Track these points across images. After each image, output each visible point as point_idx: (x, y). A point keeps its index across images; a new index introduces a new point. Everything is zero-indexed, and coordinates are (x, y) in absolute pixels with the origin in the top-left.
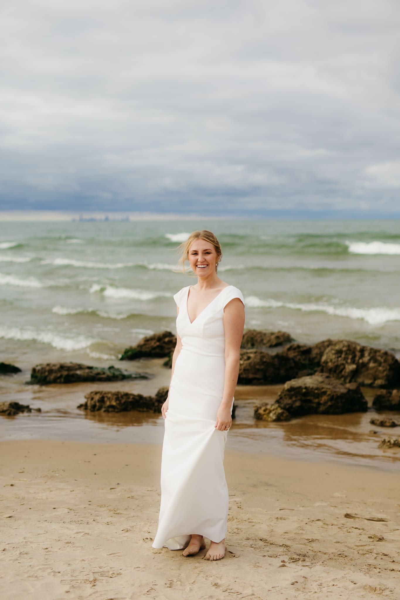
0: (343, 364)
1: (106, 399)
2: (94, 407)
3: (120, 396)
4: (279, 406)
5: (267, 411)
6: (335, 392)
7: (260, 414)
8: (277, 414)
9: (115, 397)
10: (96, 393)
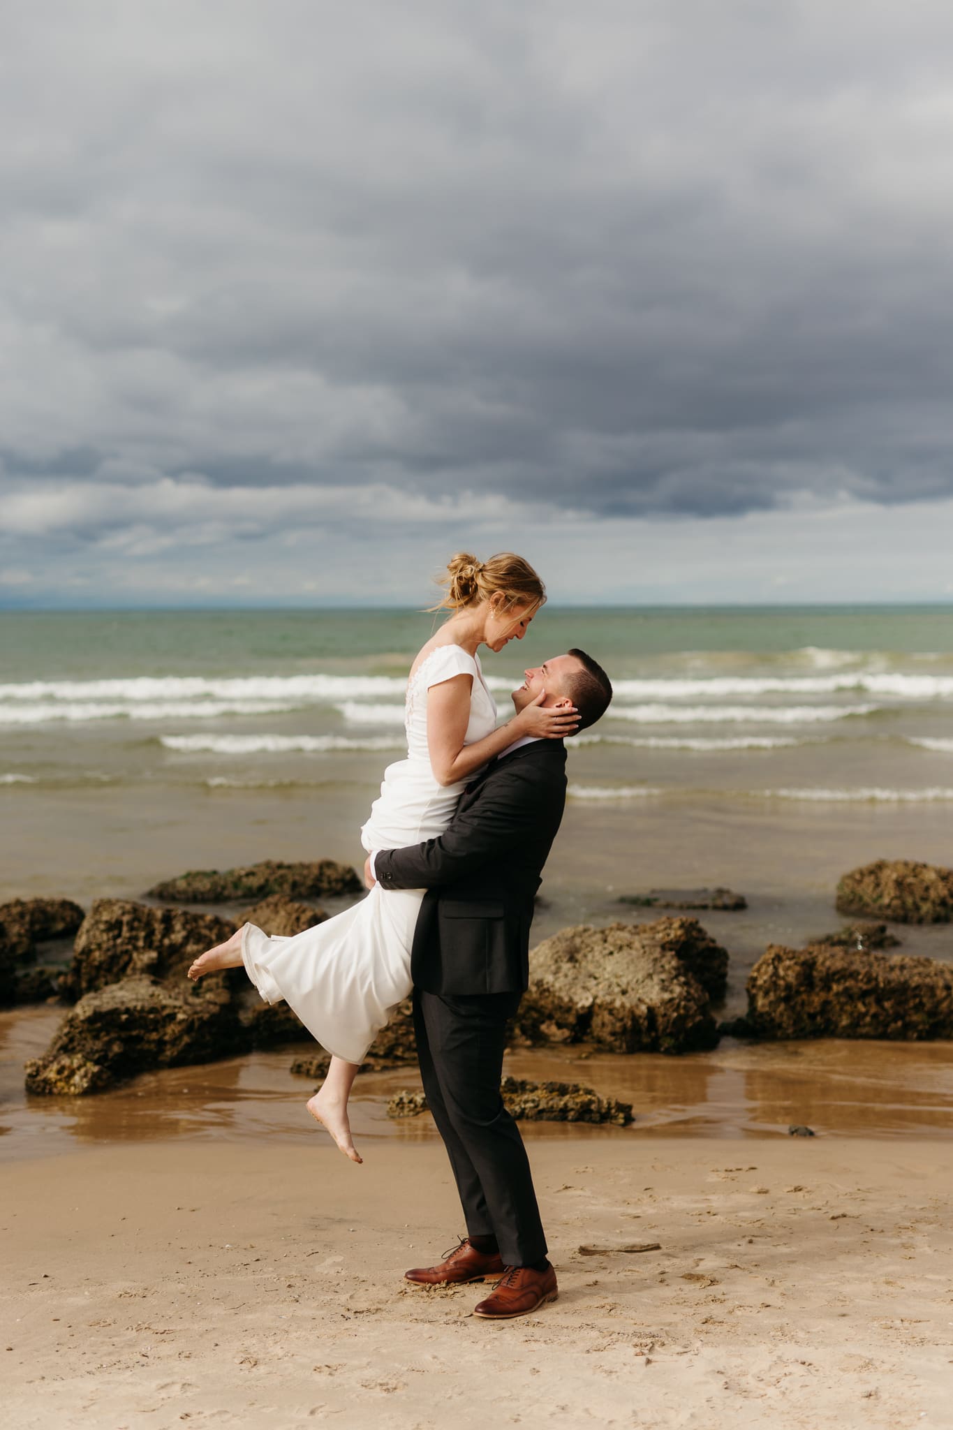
0: (127, 952)
4: (87, 1058)
5: (66, 1073)
6: (196, 1013)
7: (46, 1081)
8: (89, 1075)
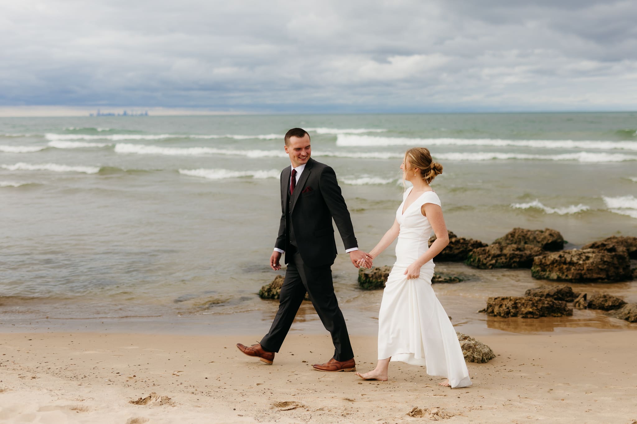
1: (519, 305)
2: (508, 313)
9: (531, 302)
10: (503, 299)
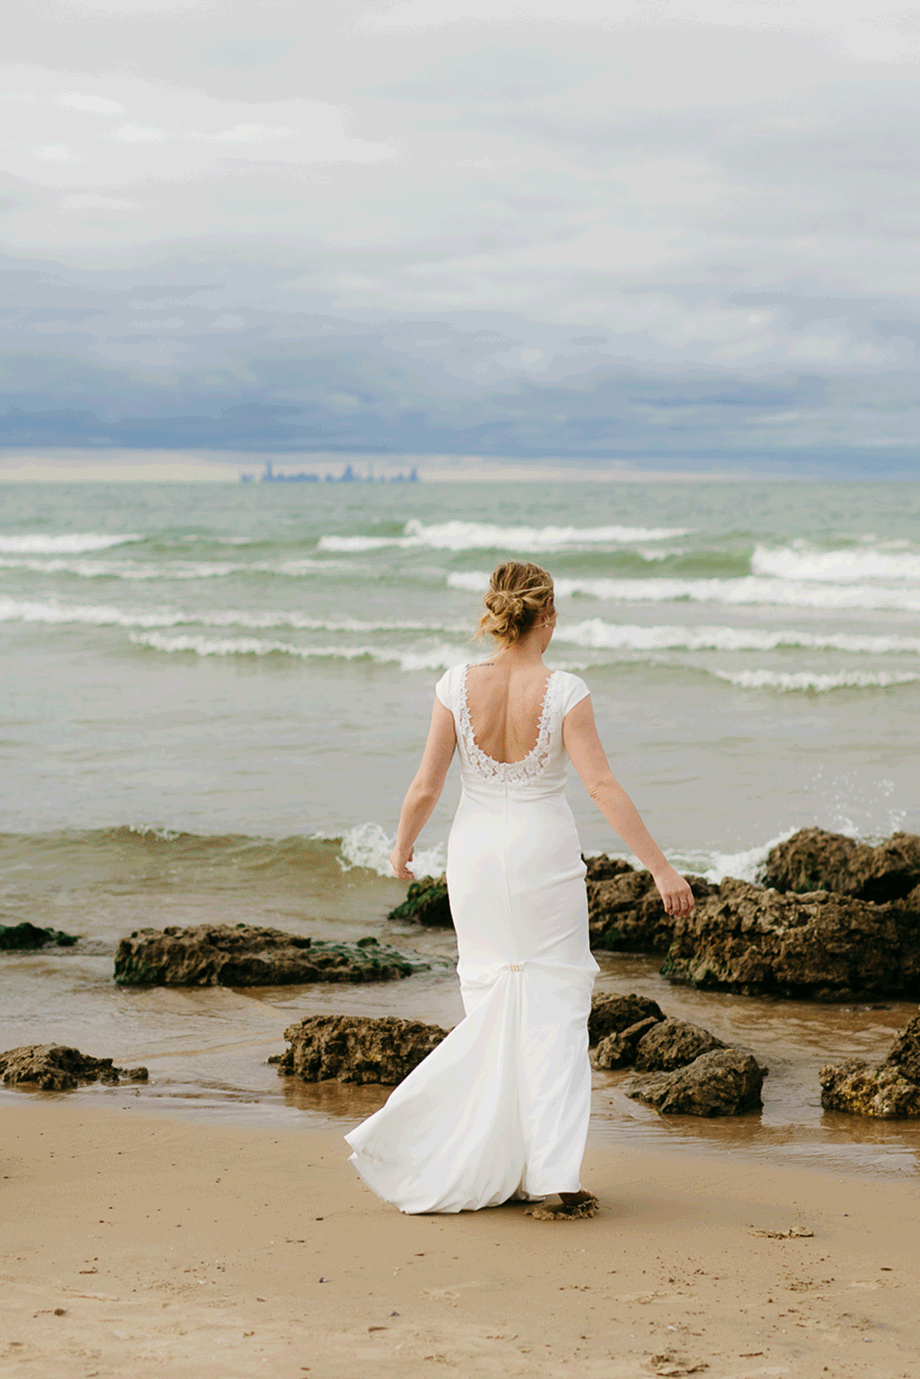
1: (351, 1042)
2: (314, 1066)
3: (395, 1033)
4: (900, 1072)
5: (865, 1089)
7: (840, 1097)
8: (895, 1097)
9: (381, 1035)
10: (322, 1024)
